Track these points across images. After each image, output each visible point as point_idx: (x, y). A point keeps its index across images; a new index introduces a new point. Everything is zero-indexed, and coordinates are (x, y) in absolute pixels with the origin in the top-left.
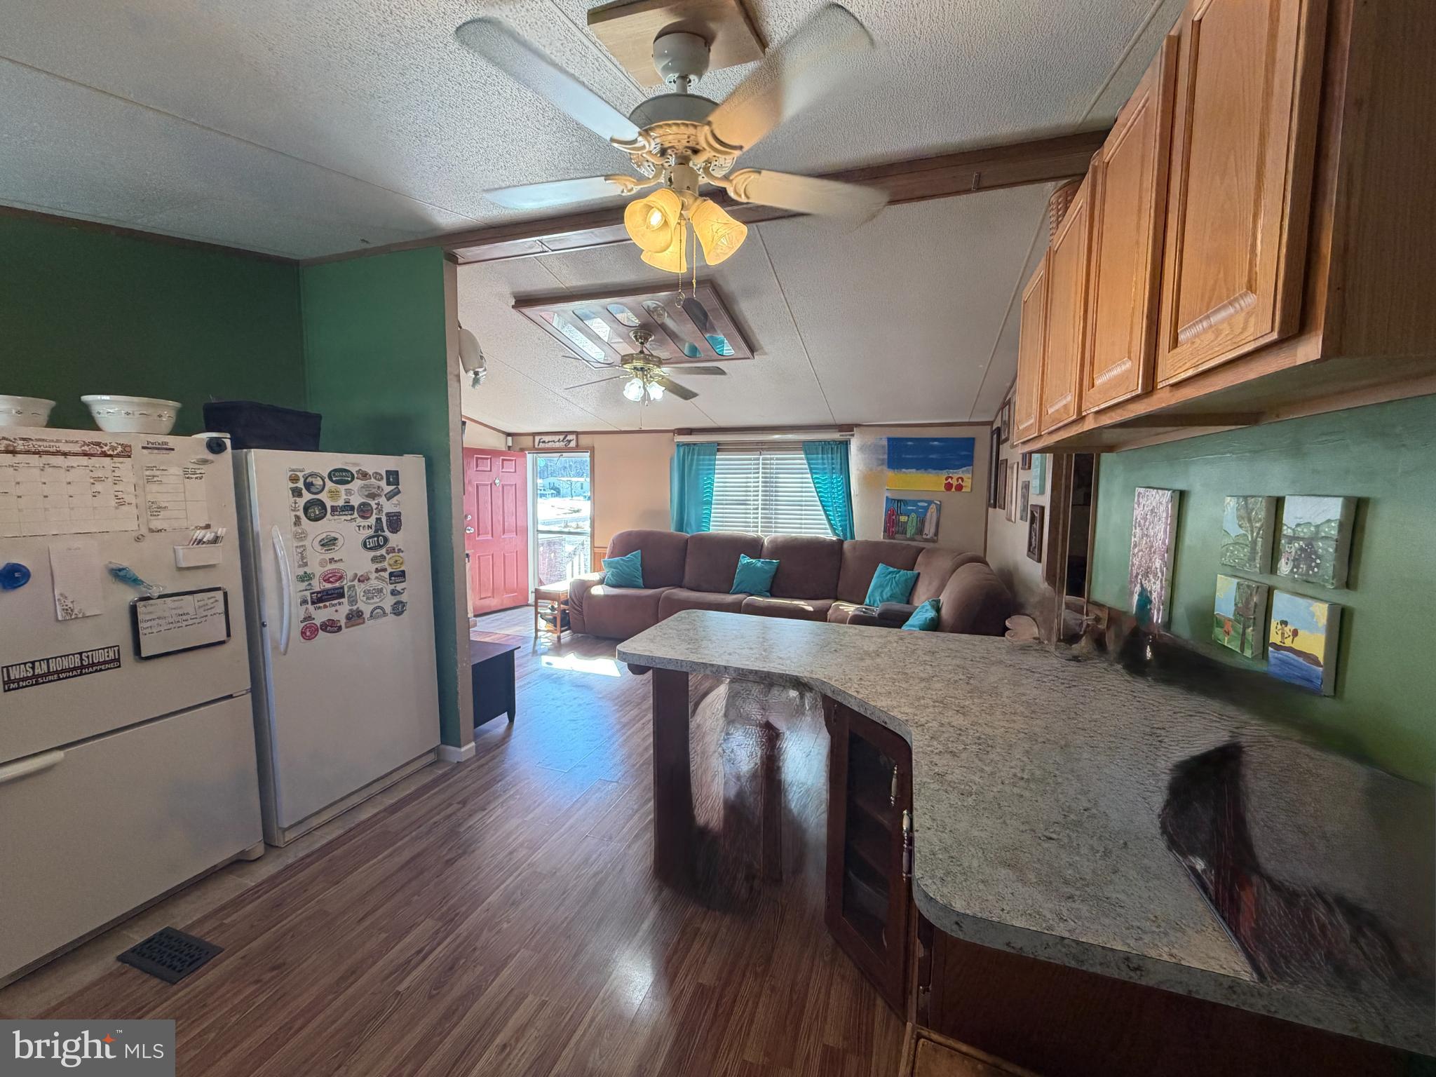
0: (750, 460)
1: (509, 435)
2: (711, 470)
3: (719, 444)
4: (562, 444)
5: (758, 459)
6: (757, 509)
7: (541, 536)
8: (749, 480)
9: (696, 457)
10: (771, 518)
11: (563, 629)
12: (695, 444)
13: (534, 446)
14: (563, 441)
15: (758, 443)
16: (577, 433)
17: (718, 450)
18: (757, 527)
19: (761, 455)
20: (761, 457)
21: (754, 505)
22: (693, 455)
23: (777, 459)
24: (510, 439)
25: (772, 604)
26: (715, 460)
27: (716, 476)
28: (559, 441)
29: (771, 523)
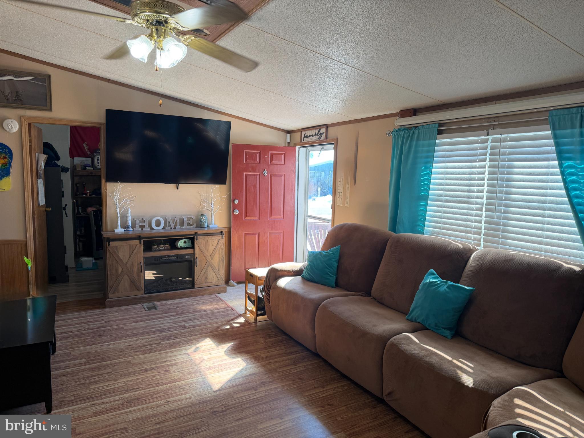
0: (476, 142)
1: (289, 132)
2: (430, 159)
3: (441, 125)
4: (316, 138)
5: (486, 141)
6: (481, 210)
7: (310, 220)
8: (473, 170)
9: (414, 143)
10: (498, 224)
11: (260, 312)
12: (416, 127)
13: (301, 141)
14: (317, 135)
15: (488, 118)
16: (327, 126)
17: (440, 132)
18: (480, 234)
19: (488, 135)
20: (490, 138)
21: (477, 204)
22: (411, 140)
23: (512, 140)
24: (288, 135)
25: (433, 360)
26: (435, 145)
27: (434, 165)
28: (315, 135)
29: (498, 230)
